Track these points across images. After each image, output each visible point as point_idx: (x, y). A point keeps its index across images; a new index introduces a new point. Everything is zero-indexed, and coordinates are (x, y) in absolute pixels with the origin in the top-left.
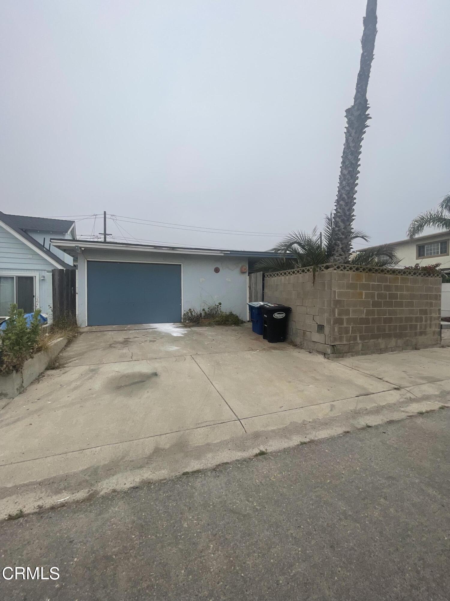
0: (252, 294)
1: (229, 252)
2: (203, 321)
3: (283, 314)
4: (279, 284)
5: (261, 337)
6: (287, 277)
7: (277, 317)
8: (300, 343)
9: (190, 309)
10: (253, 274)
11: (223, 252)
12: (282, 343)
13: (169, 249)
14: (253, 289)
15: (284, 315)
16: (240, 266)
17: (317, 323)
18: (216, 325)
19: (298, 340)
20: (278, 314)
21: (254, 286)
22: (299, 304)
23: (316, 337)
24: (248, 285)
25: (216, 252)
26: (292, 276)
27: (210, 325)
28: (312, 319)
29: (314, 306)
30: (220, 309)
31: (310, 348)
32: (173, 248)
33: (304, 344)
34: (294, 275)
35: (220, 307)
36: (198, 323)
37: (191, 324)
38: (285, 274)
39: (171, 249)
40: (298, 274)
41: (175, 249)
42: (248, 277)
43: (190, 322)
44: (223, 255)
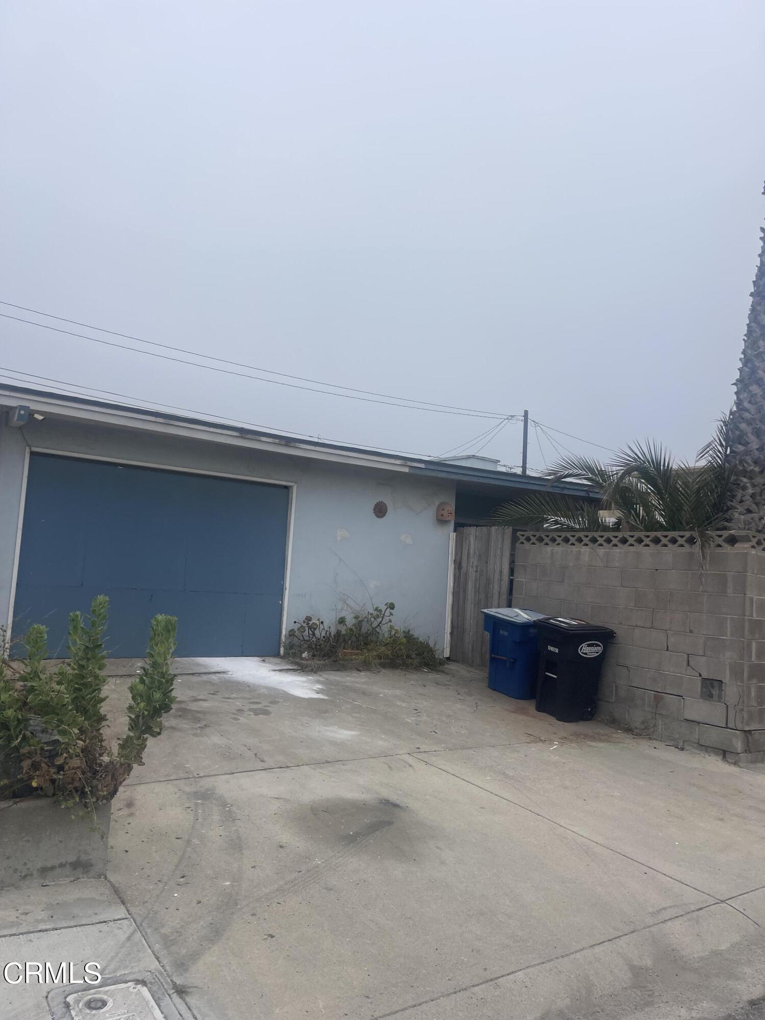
0: (466, 583)
1: (422, 466)
2: (345, 654)
3: (600, 646)
4: (571, 564)
5: (530, 706)
6: (601, 551)
7: (586, 654)
8: (643, 723)
9: (308, 619)
10: (473, 530)
11: (409, 463)
12: (587, 722)
13: (277, 441)
14: (472, 571)
15: (600, 649)
16: (437, 503)
17: (700, 675)
18: (384, 666)
19: (637, 717)
20: (589, 645)
21: (474, 561)
22: (640, 623)
23: (698, 709)
24: (451, 558)
25: (393, 461)
26: (616, 550)
27: (365, 666)
28: (685, 663)
29: (691, 631)
30: (390, 621)
31: (677, 736)
32: (288, 441)
33: (655, 726)
34: (625, 547)
35: (391, 614)
36: (335, 661)
37: (317, 662)
38: (594, 540)
39: (283, 442)
40: (639, 548)
41: (293, 444)
42: (453, 535)
43: (314, 656)
44: (406, 470)
